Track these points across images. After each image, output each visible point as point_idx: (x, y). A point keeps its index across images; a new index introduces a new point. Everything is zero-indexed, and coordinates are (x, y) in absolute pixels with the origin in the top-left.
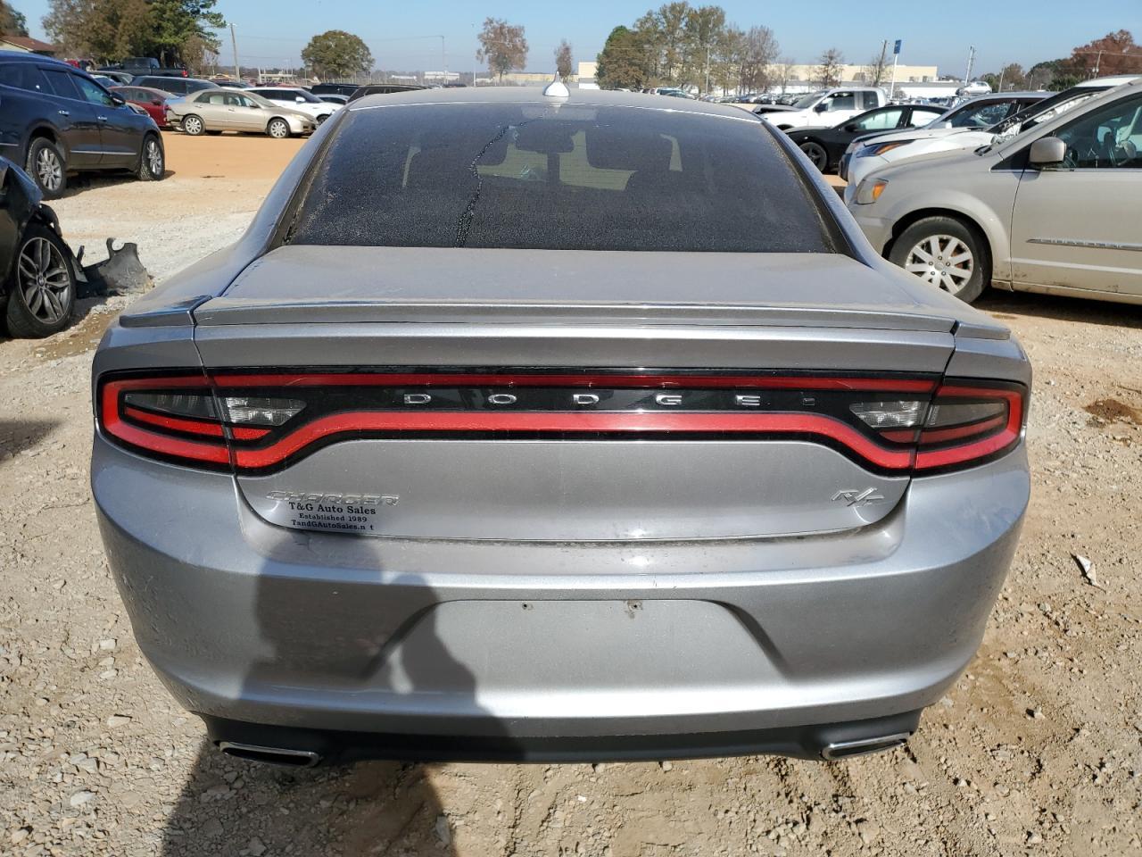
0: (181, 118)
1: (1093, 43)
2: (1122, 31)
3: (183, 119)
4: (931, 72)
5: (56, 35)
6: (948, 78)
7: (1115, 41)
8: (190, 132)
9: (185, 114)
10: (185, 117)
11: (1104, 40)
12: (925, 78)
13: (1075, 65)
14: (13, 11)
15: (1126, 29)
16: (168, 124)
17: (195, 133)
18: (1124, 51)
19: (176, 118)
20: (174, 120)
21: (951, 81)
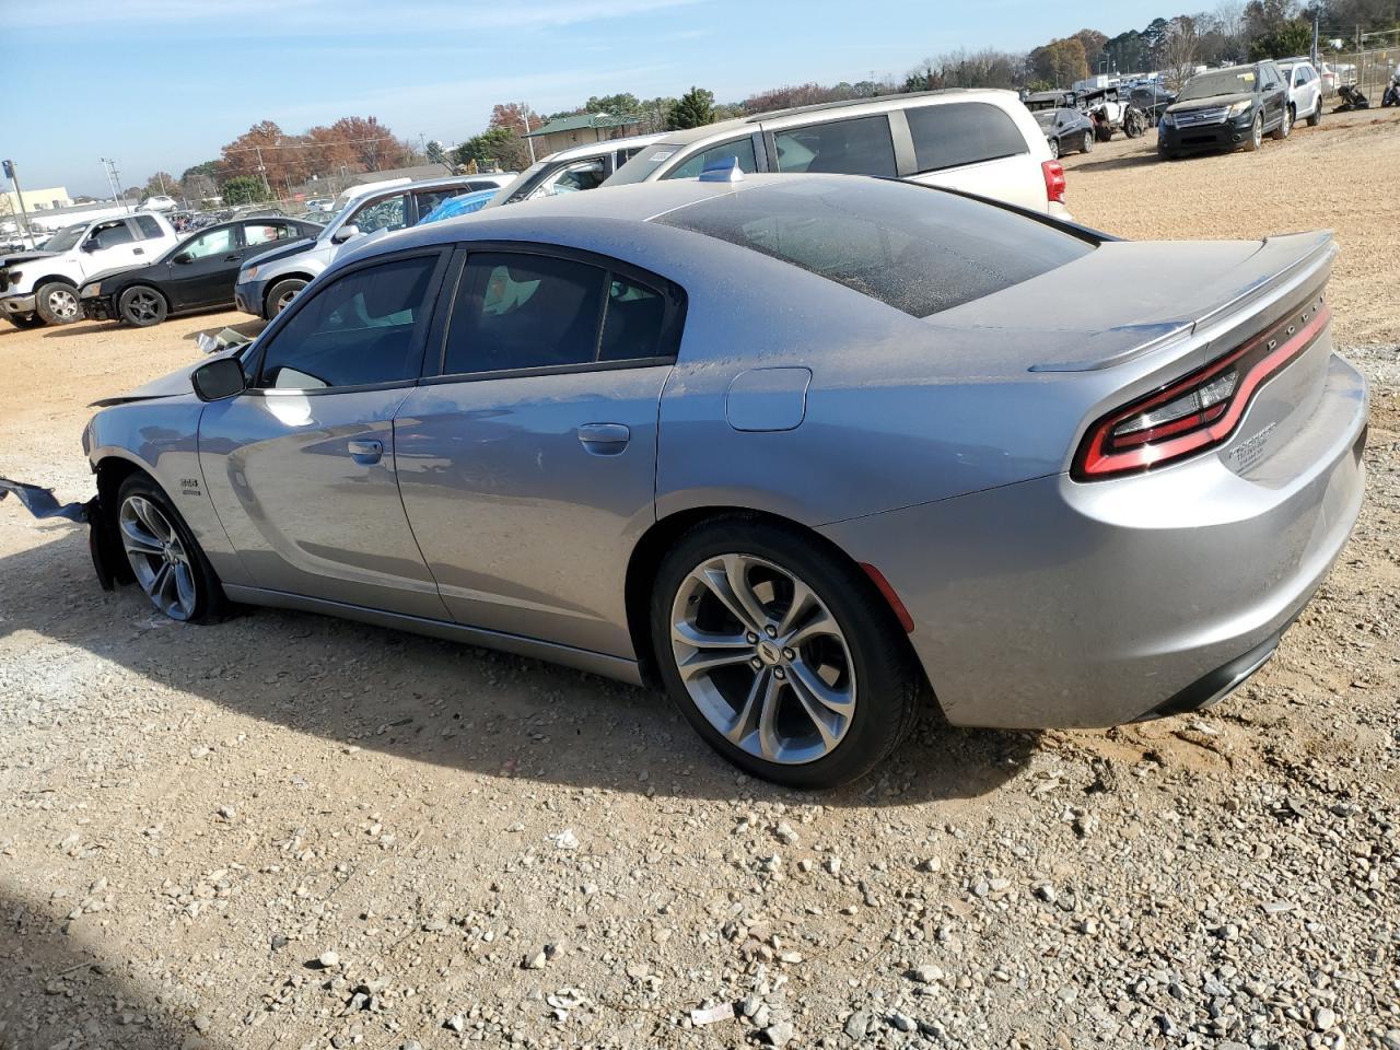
1: (241, 139)
2: (264, 123)
4: (61, 194)
6: (87, 200)
7: (263, 135)
11: (250, 135)
12: (55, 203)
13: (231, 166)
15: (268, 119)
18: (277, 144)
21: (93, 202)
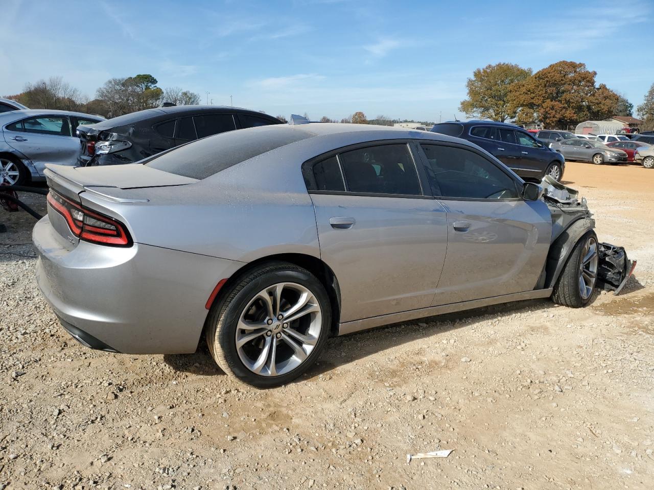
0: (642, 158)
3: (644, 159)
5: (643, 115)
8: (646, 166)
9: (645, 156)
10: (645, 158)
14: (627, 103)
16: (635, 162)
17: (649, 167)
19: (640, 158)
20: (639, 159)
